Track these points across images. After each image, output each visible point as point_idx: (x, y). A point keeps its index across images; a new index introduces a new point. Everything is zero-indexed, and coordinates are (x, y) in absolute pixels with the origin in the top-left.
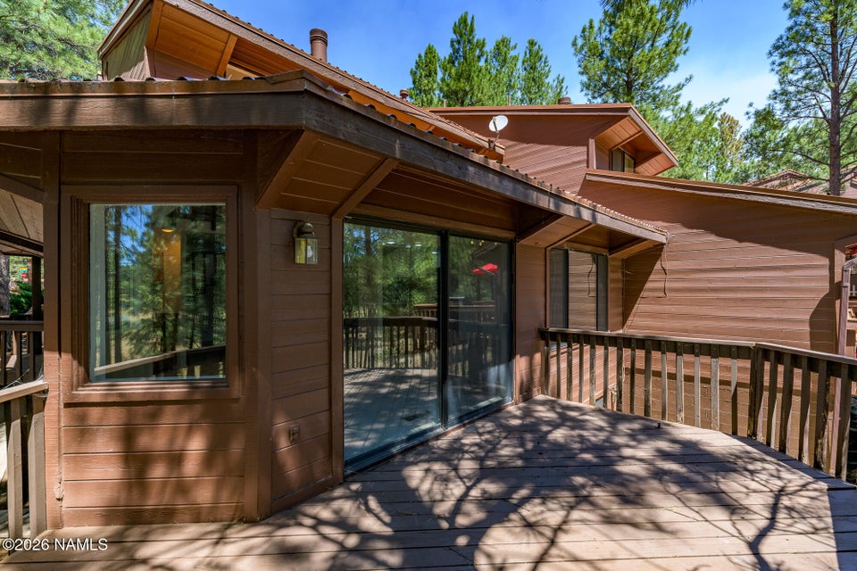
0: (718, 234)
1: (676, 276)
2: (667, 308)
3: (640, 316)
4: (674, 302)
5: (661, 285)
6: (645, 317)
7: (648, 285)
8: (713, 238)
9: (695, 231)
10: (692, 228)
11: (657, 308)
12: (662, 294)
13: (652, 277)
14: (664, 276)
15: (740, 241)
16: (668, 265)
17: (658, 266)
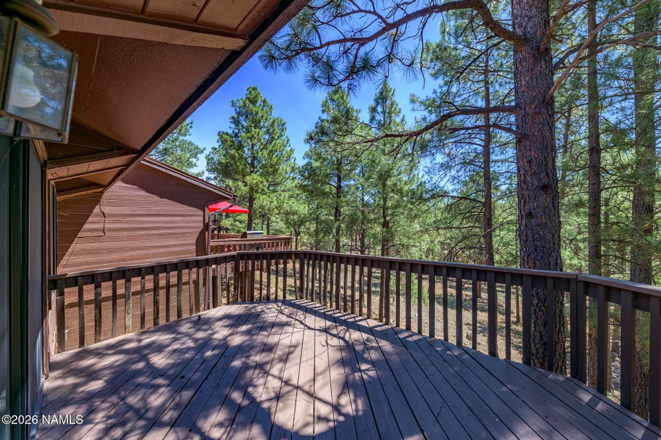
0: (148, 191)
1: (115, 219)
2: (107, 245)
3: (75, 255)
4: (112, 239)
5: (100, 226)
6: (83, 254)
7: (86, 226)
8: (143, 193)
9: (130, 186)
10: (128, 184)
11: (96, 245)
12: (102, 234)
13: (90, 219)
14: (103, 219)
15: (162, 198)
16: (107, 210)
17: (97, 210)
